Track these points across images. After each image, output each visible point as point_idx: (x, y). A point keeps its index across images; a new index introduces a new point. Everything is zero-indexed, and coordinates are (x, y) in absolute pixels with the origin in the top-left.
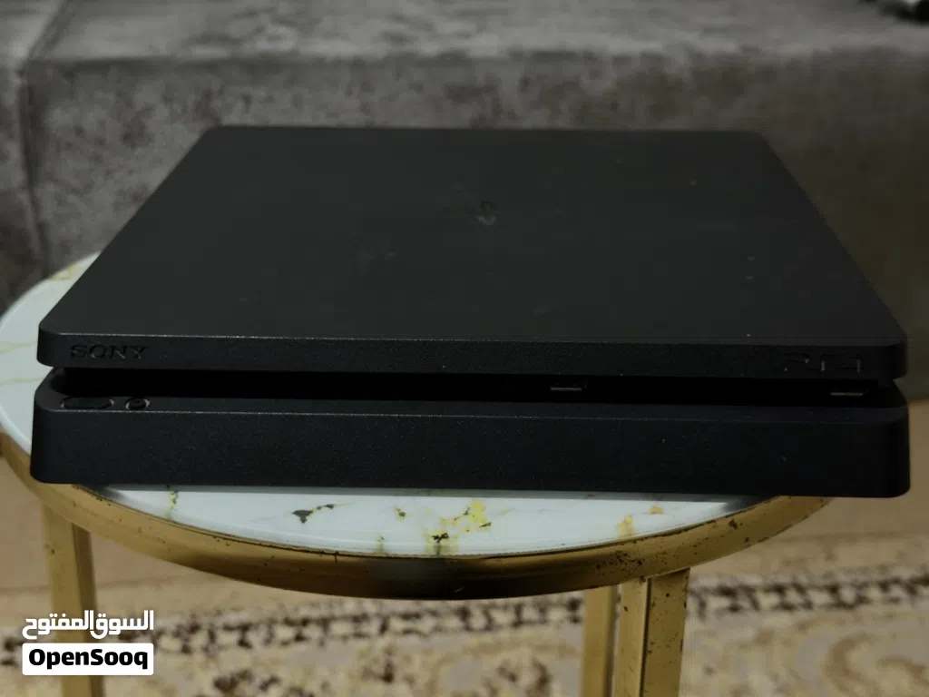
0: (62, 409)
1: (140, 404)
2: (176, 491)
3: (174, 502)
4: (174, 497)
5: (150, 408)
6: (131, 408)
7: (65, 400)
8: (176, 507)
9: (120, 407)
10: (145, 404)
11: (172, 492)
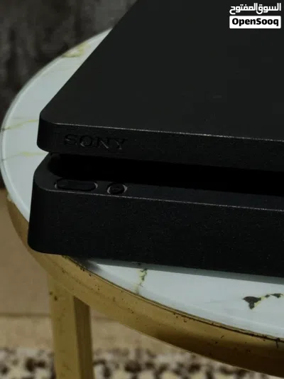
0: (55, 189)
1: (120, 190)
2: (146, 269)
3: (143, 279)
4: (143, 274)
5: (127, 193)
6: (112, 192)
7: (58, 181)
8: (144, 283)
9: (102, 190)
10: (124, 189)
11: (142, 270)
